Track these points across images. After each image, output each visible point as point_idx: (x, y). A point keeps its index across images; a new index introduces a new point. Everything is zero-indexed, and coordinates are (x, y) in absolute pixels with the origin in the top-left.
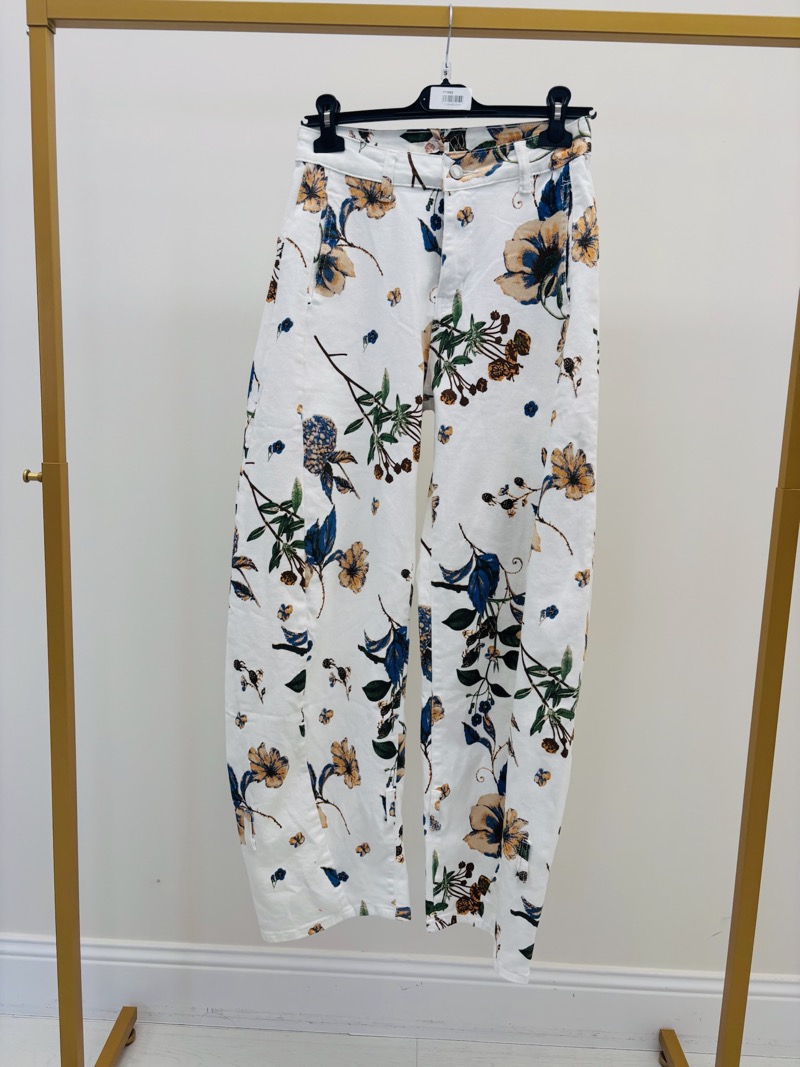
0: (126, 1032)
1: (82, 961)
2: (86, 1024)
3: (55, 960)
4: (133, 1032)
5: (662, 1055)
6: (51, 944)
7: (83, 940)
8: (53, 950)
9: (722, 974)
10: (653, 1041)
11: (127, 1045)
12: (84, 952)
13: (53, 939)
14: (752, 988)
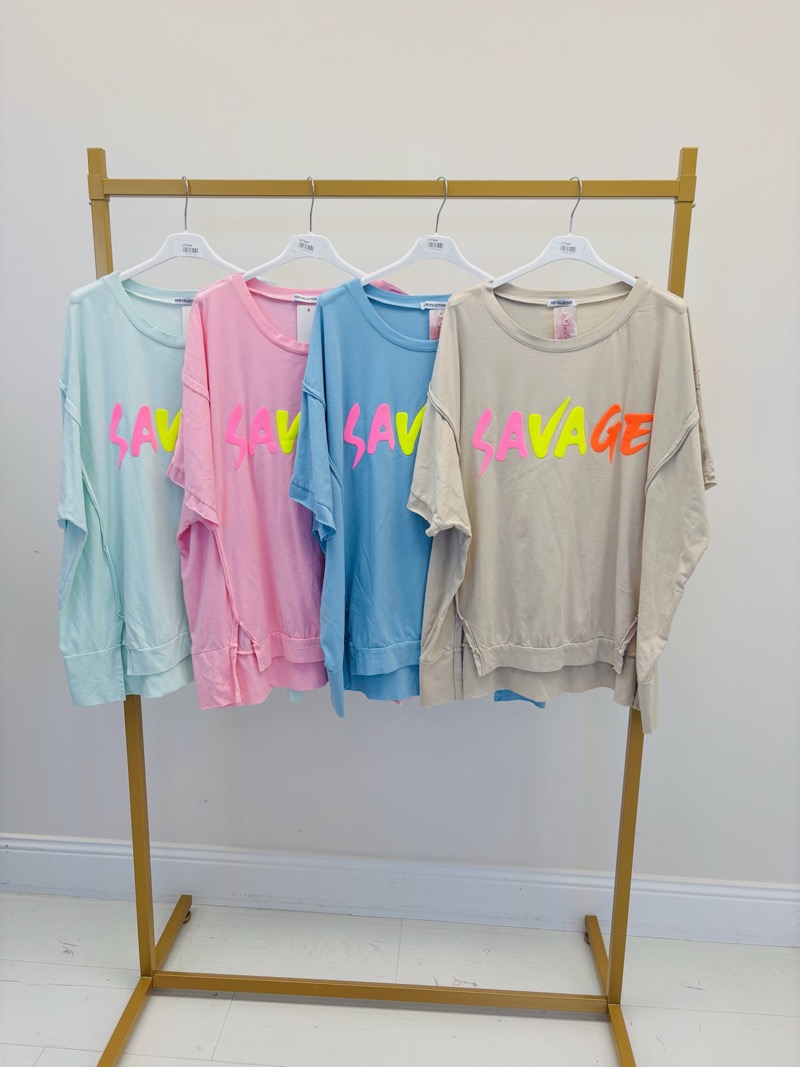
0: (184, 912)
1: (152, 859)
2: (155, 906)
3: (132, 858)
4: (189, 913)
5: (586, 935)
6: (129, 846)
7: (152, 844)
8: (131, 851)
9: (613, 874)
10: (580, 926)
11: (185, 922)
12: (152, 852)
13: (131, 843)
14: (633, 884)
